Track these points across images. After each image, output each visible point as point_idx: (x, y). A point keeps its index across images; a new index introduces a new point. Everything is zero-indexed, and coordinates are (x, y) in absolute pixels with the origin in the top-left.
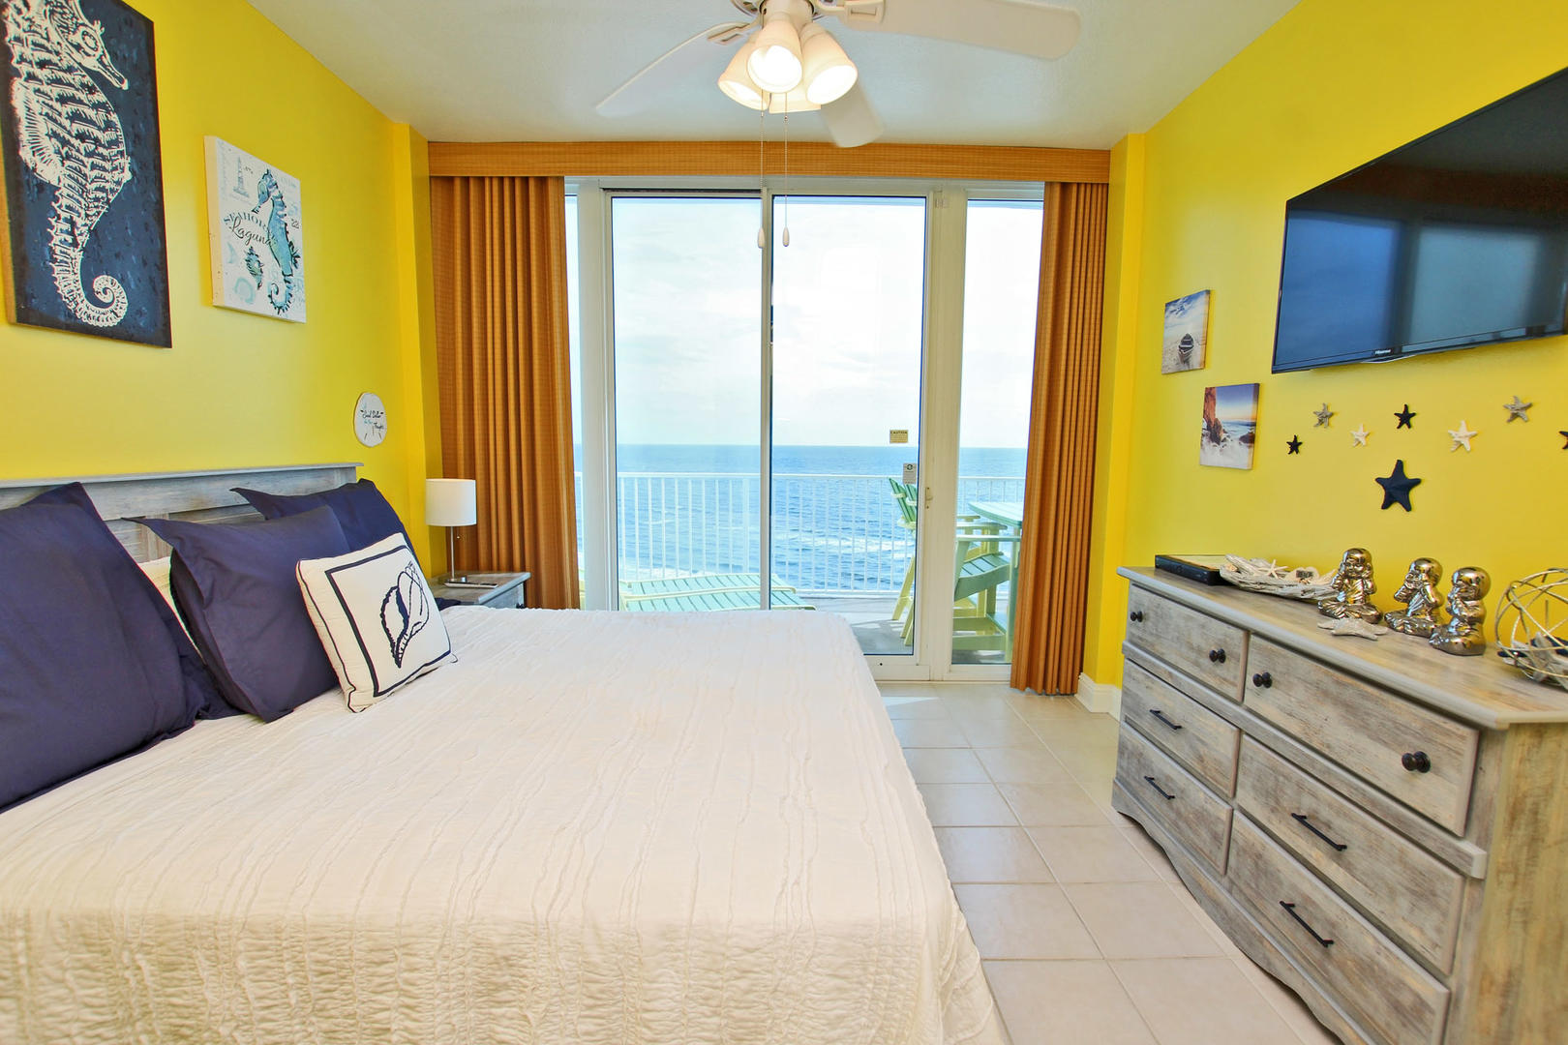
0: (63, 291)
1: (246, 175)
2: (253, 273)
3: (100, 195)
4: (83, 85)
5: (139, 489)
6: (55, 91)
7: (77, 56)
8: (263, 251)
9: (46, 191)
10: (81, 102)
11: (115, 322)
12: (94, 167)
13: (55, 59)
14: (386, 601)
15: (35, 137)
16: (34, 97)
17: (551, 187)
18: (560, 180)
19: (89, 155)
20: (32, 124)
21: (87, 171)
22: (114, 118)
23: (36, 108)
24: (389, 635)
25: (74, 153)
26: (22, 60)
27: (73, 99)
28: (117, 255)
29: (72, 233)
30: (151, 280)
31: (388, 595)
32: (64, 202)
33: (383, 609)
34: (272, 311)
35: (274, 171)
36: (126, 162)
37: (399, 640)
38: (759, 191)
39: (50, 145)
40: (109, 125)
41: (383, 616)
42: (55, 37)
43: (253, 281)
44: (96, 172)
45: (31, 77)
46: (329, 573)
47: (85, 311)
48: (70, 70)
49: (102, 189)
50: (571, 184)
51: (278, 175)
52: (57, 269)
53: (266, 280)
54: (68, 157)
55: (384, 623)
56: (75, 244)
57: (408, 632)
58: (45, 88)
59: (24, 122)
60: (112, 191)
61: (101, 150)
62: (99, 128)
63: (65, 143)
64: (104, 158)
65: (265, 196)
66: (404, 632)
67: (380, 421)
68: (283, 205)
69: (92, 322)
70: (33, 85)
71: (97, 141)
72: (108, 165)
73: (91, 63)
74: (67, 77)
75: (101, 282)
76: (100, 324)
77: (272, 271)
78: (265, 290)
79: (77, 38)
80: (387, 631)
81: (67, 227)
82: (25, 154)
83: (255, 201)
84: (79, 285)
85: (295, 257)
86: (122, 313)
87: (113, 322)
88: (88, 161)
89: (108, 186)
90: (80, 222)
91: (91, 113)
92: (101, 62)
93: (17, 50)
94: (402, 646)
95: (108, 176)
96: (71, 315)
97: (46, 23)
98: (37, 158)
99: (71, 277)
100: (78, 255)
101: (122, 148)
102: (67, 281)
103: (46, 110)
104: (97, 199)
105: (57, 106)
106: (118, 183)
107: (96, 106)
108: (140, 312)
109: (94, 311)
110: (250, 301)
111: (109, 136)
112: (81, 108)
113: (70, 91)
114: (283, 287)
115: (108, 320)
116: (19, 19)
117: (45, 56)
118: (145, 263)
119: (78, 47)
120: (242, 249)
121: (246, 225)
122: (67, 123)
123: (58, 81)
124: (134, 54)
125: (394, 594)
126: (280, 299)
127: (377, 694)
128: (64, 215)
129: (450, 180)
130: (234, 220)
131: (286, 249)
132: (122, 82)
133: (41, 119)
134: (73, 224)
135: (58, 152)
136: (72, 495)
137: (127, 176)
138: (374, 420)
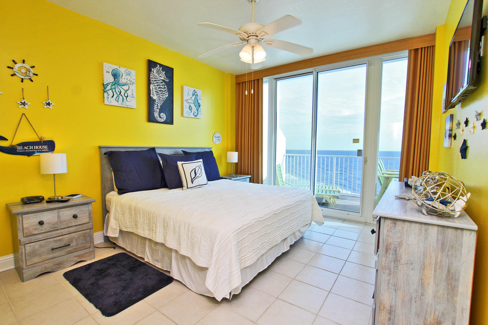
0: (155, 116)
1: (190, 91)
2: (190, 110)
3: (162, 100)
4: (161, 82)
5: (165, 149)
6: (156, 84)
7: (160, 78)
8: (193, 106)
9: (154, 100)
10: (160, 85)
11: (164, 121)
12: (162, 95)
13: (157, 79)
14: (192, 171)
15: (153, 92)
16: (153, 86)
17: (260, 81)
18: (262, 79)
19: (161, 93)
20: (153, 90)
21: (160, 96)
22: (166, 86)
23: (153, 88)
24: (191, 177)
25: (159, 94)
26: (152, 81)
27: (159, 85)
28: (165, 109)
29: (158, 107)
30: (170, 113)
31: (193, 170)
32: (157, 102)
33: (191, 172)
34: (194, 117)
35: (196, 89)
36: (167, 93)
37: (193, 179)
38: (313, 72)
39: (155, 93)
40: (165, 88)
41: (191, 173)
42: (157, 76)
43: (190, 111)
44: (162, 96)
45: (153, 83)
46: (182, 164)
47: (159, 119)
48: (159, 80)
49: (163, 99)
50: (265, 79)
51: (196, 90)
52: (155, 113)
53: (193, 111)
54: (158, 94)
55: (191, 175)
56: (158, 108)
57: (196, 177)
58: (155, 84)
59: (152, 90)
60: (165, 99)
61: (163, 92)
62: (163, 89)
63: (157, 92)
64: (163, 93)
65: (193, 95)
66: (194, 177)
67: (219, 139)
68: (197, 96)
69: (160, 121)
70: (153, 84)
71: (163, 91)
72: (164, 95)
73: (162, 78)
74: (159, 82)
75: (161, 114)
76: (161, 121)
77: (194, 109)
78: (192, 113)
79: (161, 75)
80: (191, 176)
81: (157, 106)
82: (151, 95)
83: (191, 96)
84: (158, 115)
85: (199, 106)
86: (165, 119)
87: (163, 121)
88: (161, 95)
89: (164, 98)
90: (159, 105)
91: (162, 87)
92: (164, 78)
93: (151, 80)
94: (193, 180)
95: (164, 96)
96: (156, 120)
97: (156, 74)
98: (153, 96)
99: (157, 114)
100: (158, 110)
101: (167, 91)
102: (156, 115)
103: (155, 88)
104: (162, 101)
105: (157, 87)
106: (166, 97)
107: (163, 85)
108: (168, 119)
109: (160, 119)
110: (189, 115)
111: (165, 89)
112: (160, 86)
113: (159, 84)
114: (196, 112)
115: (162, 120)
116: (152, 75)
117: (155, 79)
118: (169, 110)
119: (161, 76)
120: (188, 105)
121: (189, 101)
122: (158, 89)
123: (157, 83)
124: (170, 75)
125: (194, 170)
126: (195, 114)
127: (187, 188)
128: (156, 104)
129: (240, 83)
130: (187, 100)
131: (198, 104)
132: (167, 80)
133: (154, 89)
134: (158, 105)
135: (156, 94)
136: (153, 149)
137: (167, 96)
138: (218, 138)
